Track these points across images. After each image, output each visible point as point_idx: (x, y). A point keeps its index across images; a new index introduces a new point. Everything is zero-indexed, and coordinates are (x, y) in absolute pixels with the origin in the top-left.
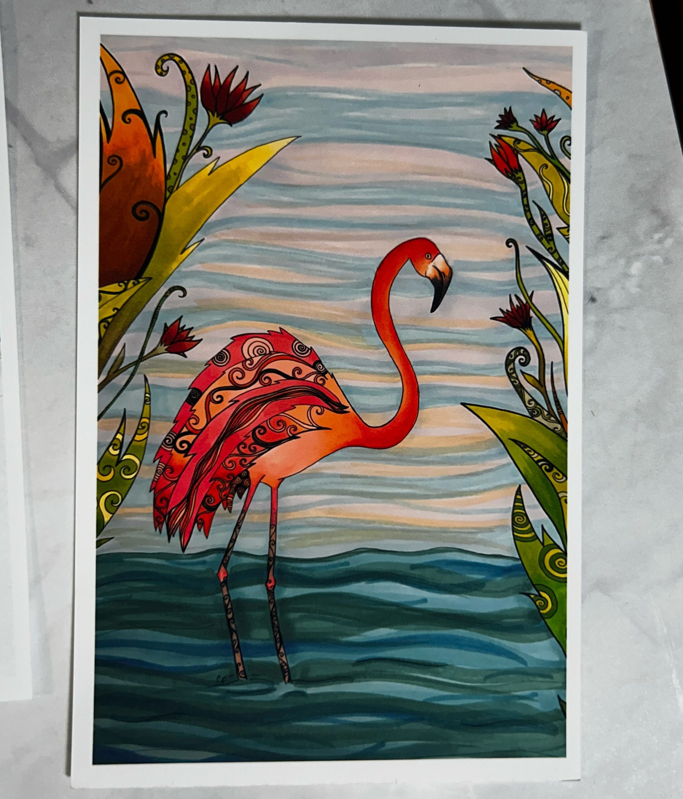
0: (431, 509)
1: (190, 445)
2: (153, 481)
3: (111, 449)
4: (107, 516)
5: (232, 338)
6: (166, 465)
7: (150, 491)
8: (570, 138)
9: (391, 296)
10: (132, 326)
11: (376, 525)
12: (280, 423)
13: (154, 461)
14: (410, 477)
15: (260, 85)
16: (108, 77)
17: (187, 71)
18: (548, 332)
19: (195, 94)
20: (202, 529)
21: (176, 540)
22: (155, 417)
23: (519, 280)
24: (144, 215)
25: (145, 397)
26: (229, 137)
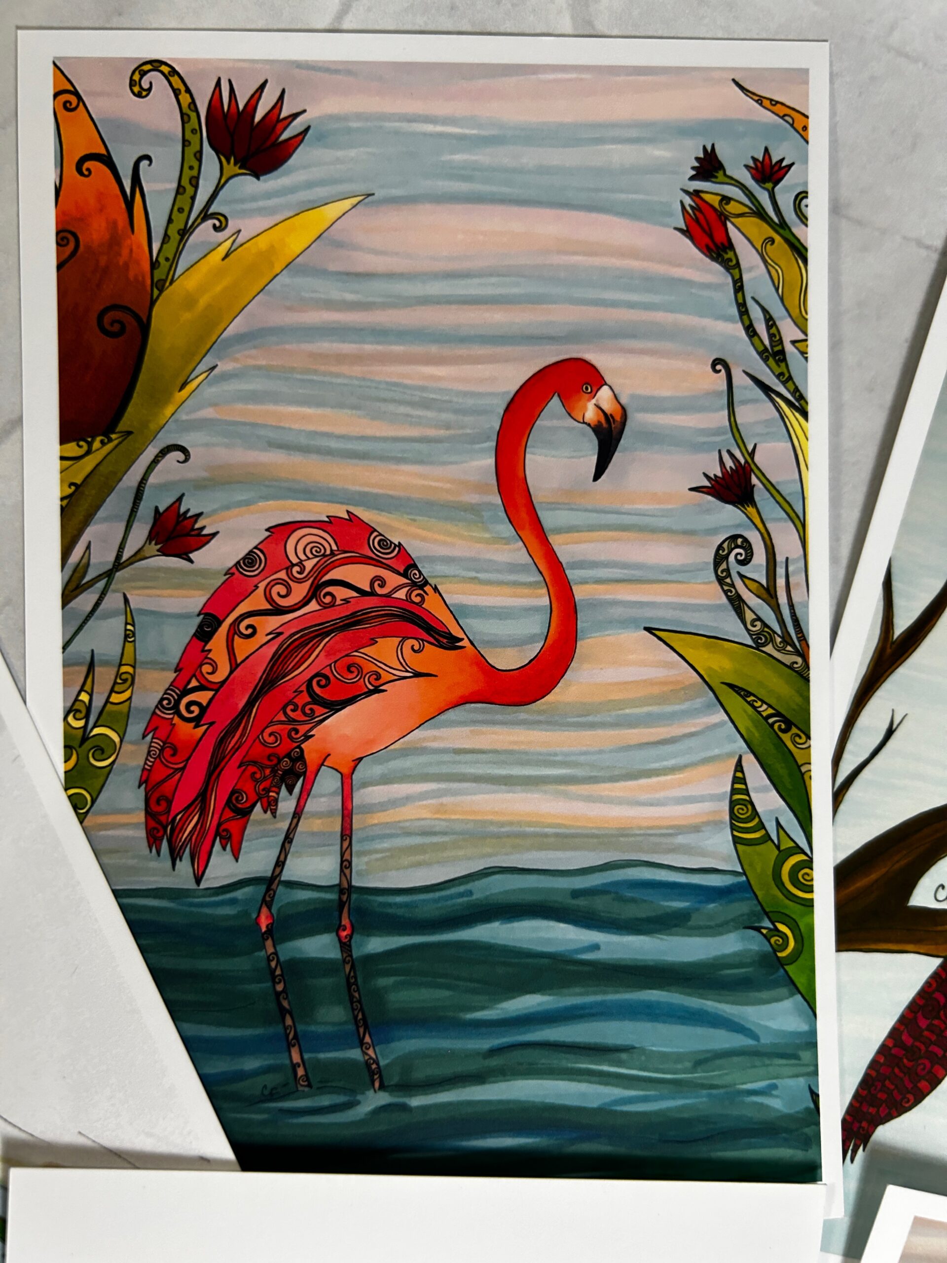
0: (600, 799)
1: (203, 709)
2: (144, 769)
3: (71, 719)
5: (267, 530)
6: (164, 743)
7: (139, 787)
9: (528, 456)
10: (101, 514)
11: (516, 829)
12: (353, 669)
13: (144, 737)
14: (565, 749)
15: (304, 111)
17: (183, 89)
18: (780, 509)
19: (197, 128)
20: (228, 847)
21: (185, 866)
22: (143, 663)
23: (734, 427)
24: (116, 327)
25: (126, 630)
26: (254, 198)
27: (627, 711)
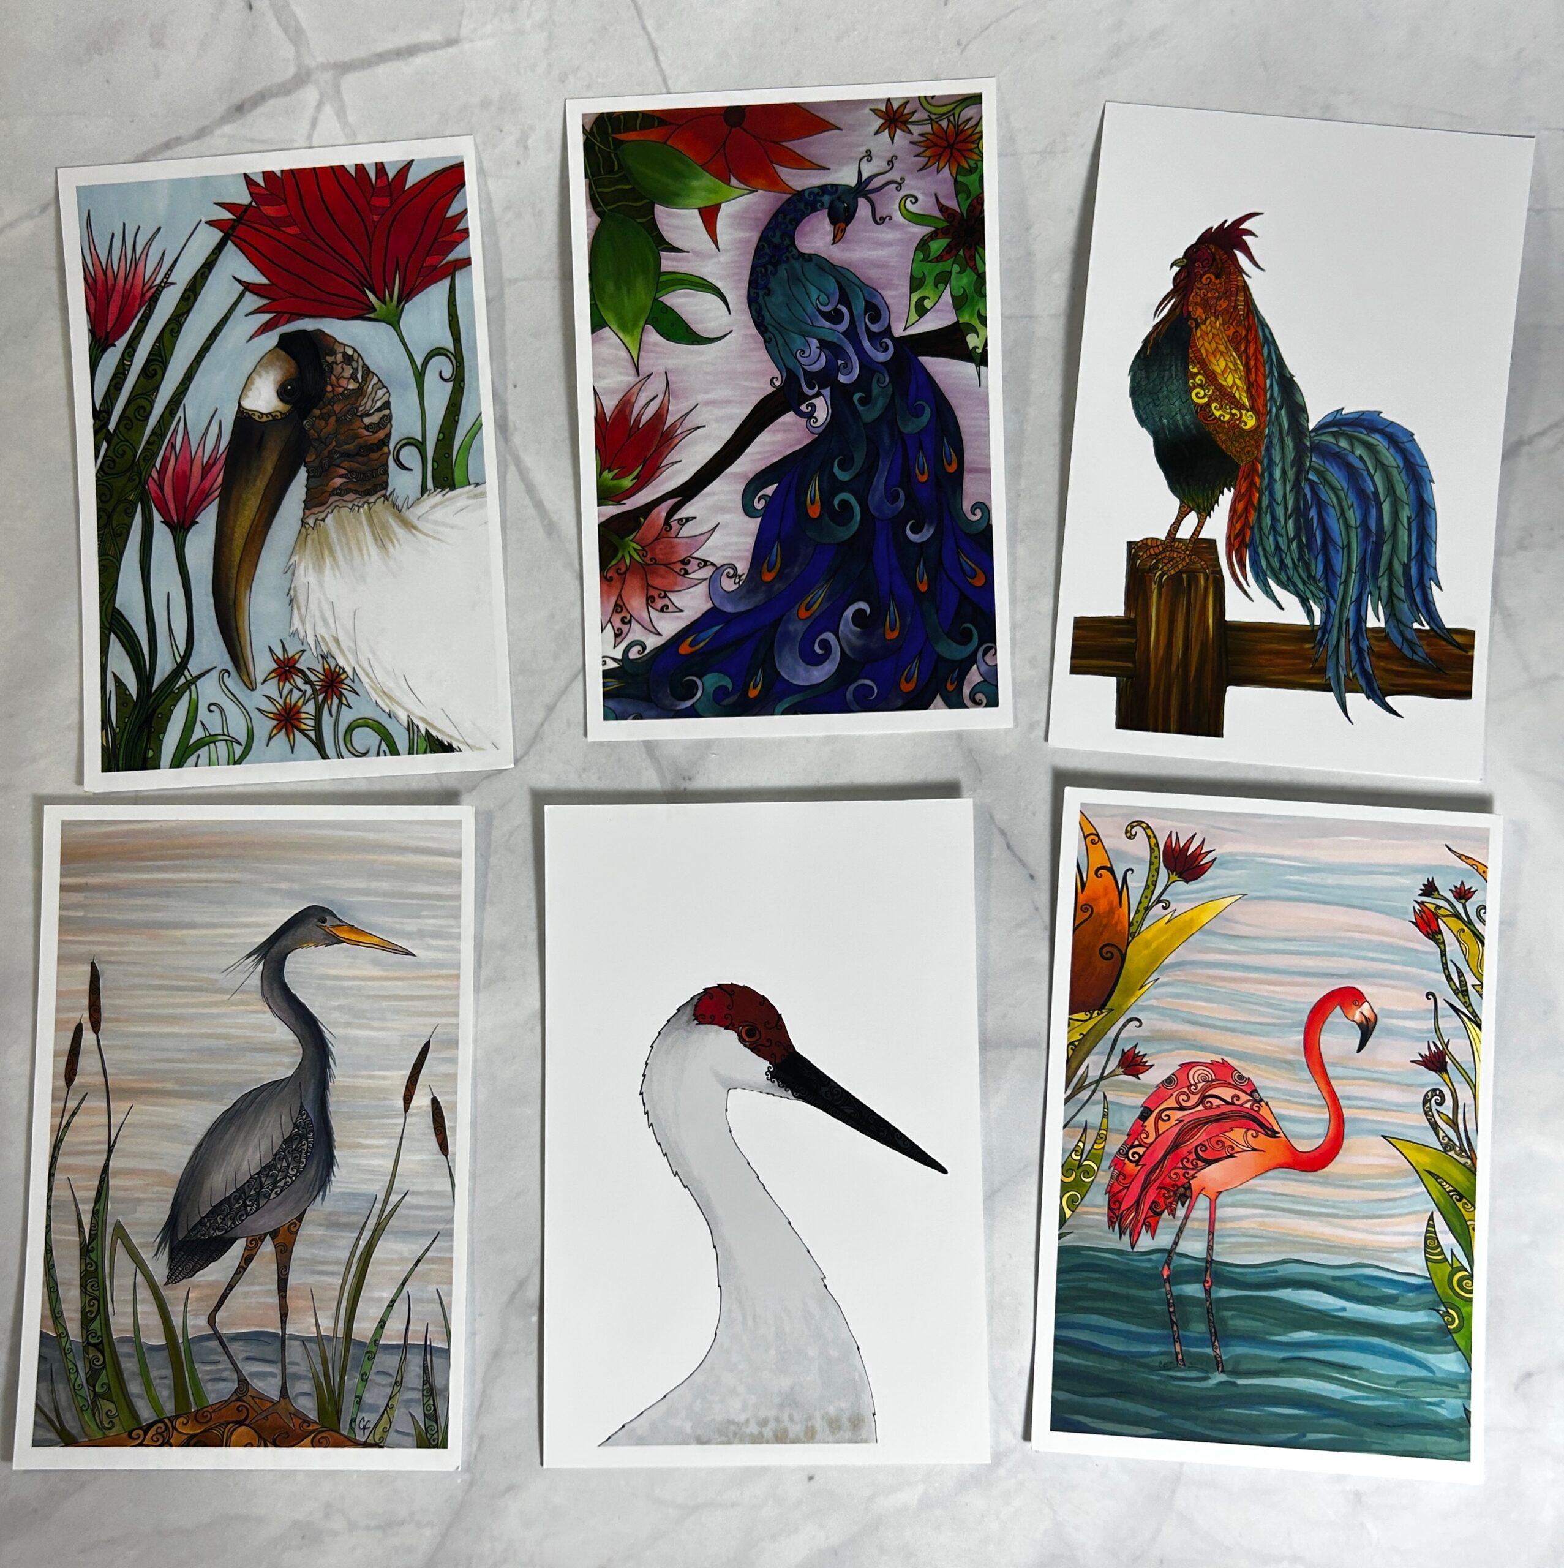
0: (1354, 1229)
1: (1141, 1157)
2: (1108, 1186)
3: (1073, 1155)
4: (1068, 1213)
5: (1180, 1065)
6: (1120, 1173)
8: (1485, 908)
10: (1095, 1050)
11: (1302, 1239)
12: (1220, 1143)
14: (1336, 1199)
15: (1215, 850)
16: (1085, 838)
17: (1153, 835)
18: (1463, 1077)
19: (1158, 855)
20: (1150, 1231)
22: (1112, 1130)
23: (1437, 1029)
24: (1109, 955)
25: (1104, 1112)
26: (1185, 893)
27: (1369, 1181)
